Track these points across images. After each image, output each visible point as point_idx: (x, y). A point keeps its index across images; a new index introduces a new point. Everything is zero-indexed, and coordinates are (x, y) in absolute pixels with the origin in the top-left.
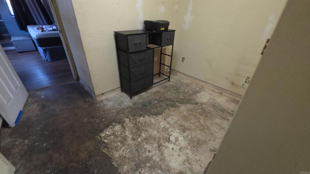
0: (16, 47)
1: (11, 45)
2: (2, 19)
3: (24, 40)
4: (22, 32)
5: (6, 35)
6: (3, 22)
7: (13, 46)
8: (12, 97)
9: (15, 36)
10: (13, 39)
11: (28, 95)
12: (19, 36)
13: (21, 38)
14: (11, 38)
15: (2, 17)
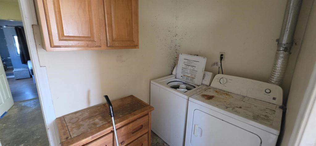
0: (15, 76)
1: (12, 74)
2: (9, 57)
3: (22, 71)
4: (24, 65)
5: (10, 67)
6: (10, 59)
7: (13, 75)
8: (3, 103)
9: (16, 68)
10: (15, 70)
11: (14, 104)
12: (20, 68)
13: (21, 69)
14: (13, 70)
15: (10, 56)
